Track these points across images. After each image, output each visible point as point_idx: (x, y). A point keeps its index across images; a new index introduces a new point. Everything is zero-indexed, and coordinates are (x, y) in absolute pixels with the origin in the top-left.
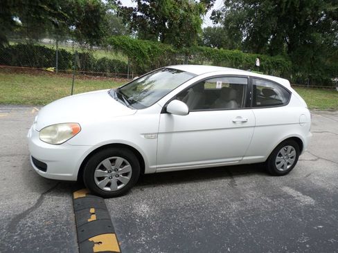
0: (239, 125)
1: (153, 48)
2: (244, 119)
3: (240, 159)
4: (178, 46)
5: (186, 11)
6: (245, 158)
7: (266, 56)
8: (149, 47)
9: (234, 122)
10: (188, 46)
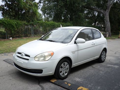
0: (93, 45)
1: (17, 23)
2: (94, 43)
3: (94, 58)
4: (28, 22)
5: (30, 6)
6: (95, 57)
7: (64, 23)
8: (16, 23)
9: (92, 44)
10: (32, 21)
